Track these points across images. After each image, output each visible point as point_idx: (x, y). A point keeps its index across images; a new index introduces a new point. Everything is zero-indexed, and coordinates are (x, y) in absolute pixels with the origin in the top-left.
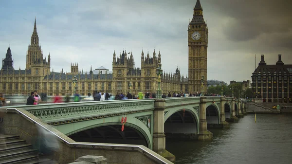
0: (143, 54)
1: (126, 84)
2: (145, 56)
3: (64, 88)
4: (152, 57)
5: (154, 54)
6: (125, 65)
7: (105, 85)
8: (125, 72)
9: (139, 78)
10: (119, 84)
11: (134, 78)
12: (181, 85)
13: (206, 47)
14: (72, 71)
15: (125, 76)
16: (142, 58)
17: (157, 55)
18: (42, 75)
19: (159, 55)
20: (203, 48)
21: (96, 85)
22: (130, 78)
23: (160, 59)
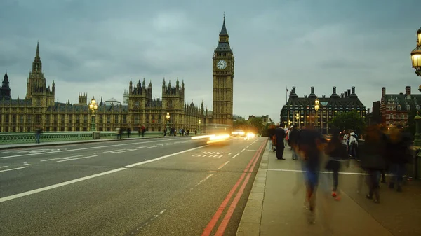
0: (164, 83)
1: (144, 117)
2: (167, 85)
3: (70, 121)
4: (175, 86)
5: (178, 83)
6: (144, 95)
7: (119, 118)
8: (143, 102)
9: (160, 111)
10: (135, 117)
11: (153, 110)
12: (205, 119)
13: (232, 77)
14: (80, 101)
15: (143, 107)
16: (164, 87)
17: (180, 85)
18: (44, 106)
19: (183, 85)
20: (229, 78)
21: (109, 118)
22: (148, 111)
23: (183, 89)
